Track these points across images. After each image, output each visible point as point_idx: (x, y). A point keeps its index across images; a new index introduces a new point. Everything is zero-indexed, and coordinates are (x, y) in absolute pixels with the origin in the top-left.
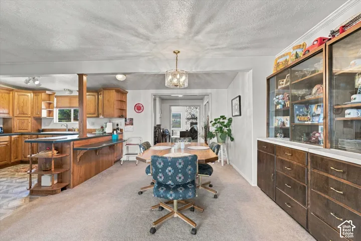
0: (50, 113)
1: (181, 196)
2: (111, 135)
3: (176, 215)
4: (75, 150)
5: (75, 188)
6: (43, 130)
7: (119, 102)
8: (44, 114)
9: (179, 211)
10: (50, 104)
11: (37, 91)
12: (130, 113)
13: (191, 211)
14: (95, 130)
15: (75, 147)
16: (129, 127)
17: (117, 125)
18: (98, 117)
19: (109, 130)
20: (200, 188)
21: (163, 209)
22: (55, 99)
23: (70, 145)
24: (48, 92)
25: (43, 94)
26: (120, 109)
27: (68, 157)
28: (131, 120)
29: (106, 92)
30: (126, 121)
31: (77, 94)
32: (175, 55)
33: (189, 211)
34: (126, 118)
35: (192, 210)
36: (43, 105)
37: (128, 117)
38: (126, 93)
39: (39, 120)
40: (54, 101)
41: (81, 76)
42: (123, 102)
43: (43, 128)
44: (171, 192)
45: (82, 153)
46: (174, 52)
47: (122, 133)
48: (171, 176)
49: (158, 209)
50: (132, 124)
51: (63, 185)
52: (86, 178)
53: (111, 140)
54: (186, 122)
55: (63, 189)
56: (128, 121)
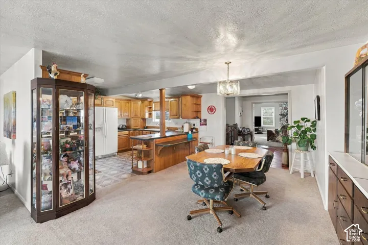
0: (150, 114)
1: (210, 196)
2: (187, 134)
3: (211, 212)
4: (157, 146)
5: (157, 173)
6: (147, 127)
7: (195, 105)
8: (147, 116)
9: (215, 209)
10: (150, 108)
11: (143, 100)
12: (204, 114)
13: (229, 213)
14: (177, 129)
15: (157, 143)
16: (203, 127)
17: (194, 125)
18: (179, 118)
19: (186, 129)
20: (251, 195)
21: (205, 205)
22: (153, 104)
23: (153, 141)
24: (149, 100)
25: (146, 101)
26: (195, 112)
27: (152, 150)
28: (205, 120)
29: (183, 97)
30: (201, 121)
31: (159, 100)
32: (227, 65)
33: (227, 213)
34: (201, 119)
35: (232, 213)
36: (147, 110)
37: (203, 118)
38: (200, 97)
39: (144, 120)
40: (152, 106)
41: (161, 90)
42: (198, 105)
43: (147, 125)
44: (203, 191)
45: (160, 148)
46: (226, 63)
47: (198, 132)
48: (201, 178)
49: (202, 203)
50: (206, 125)
51: (150, 169)
52: (165, 166)
53: (187, 139)
54: (280, 119)
55: (150, 172)
56: (202, 121)
